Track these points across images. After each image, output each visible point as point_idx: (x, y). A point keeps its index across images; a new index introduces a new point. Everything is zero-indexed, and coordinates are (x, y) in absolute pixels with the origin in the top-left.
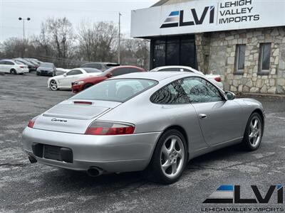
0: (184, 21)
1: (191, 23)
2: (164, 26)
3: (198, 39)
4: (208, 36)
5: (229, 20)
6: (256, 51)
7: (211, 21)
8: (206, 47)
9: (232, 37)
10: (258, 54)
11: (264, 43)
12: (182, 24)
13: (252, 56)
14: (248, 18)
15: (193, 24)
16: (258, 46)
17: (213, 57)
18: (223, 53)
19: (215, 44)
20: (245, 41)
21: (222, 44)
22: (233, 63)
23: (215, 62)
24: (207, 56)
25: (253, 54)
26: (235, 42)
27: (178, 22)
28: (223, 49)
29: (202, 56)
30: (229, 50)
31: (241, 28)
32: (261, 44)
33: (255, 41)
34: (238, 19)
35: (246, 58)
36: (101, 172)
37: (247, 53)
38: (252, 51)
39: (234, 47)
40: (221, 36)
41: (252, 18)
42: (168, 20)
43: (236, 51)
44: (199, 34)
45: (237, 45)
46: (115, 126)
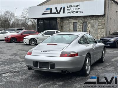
0: (52, 12)
1: (55, 13)
2: (43, 14)
3: (58, 19)
4: (62, 18)
5: (71, 13)
6: (81, 25)
7: (64, 12)
8: (61, 23)
9: (72, 19)
10: (82, 26)
11: (84, 22)
12: (51, 13)
13: (80, 27)
14: (78, 12)
15: (56, 14)
16: (82, 23)
17: (64, 27)
18: (68, 25)
19: (65, 22)
20: (77, 21)
21: (68, 22)
22: (72, 29)
23: (65, 29)
24: (62, 26)
25: (80, 26)
26: (73, 21)
27: (50, 12)
28: (69, 24)
29: (60, 26)
30: (71, 24)
31: (76, 16)
32: (83, 22)
33: (81, 21)
34: (74, 12)
35: (78, 28)
36: (67, 72)
37: (78, 26)
38: (80, 25)
39: (73, 23)
40: (68, 19)
41: (80, 12)
42: (45, 11)
43: (73, 25)
44: (59, 17)
45: (74, 22)
46: (71, 53)
